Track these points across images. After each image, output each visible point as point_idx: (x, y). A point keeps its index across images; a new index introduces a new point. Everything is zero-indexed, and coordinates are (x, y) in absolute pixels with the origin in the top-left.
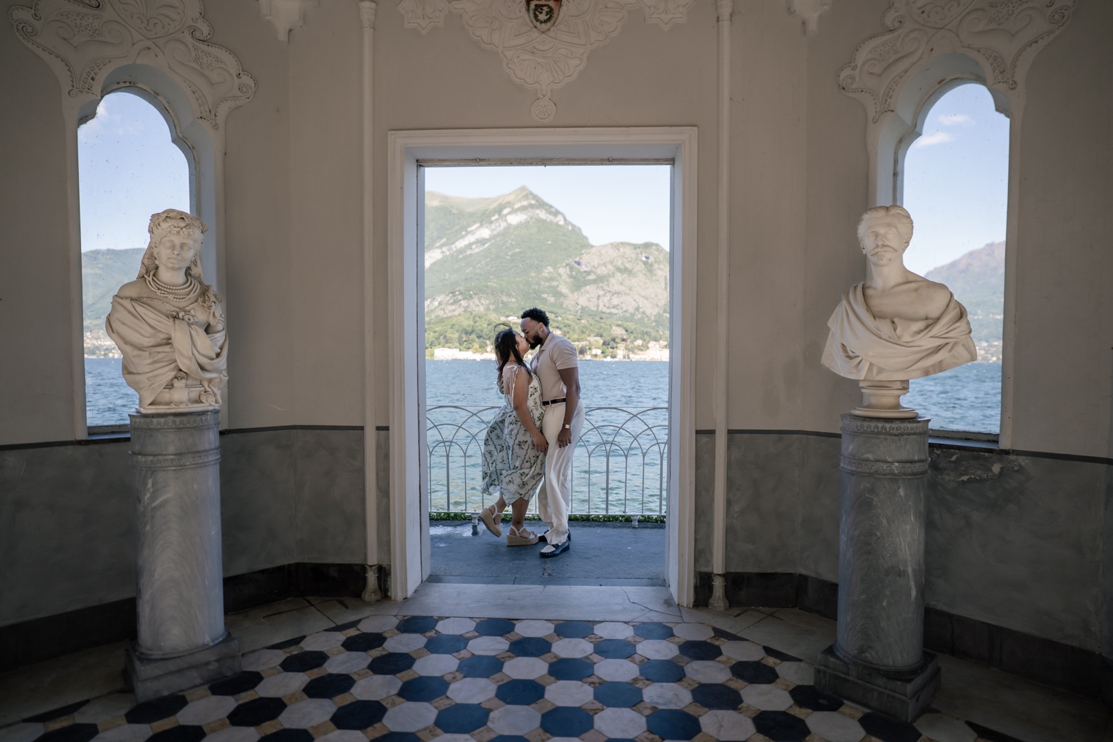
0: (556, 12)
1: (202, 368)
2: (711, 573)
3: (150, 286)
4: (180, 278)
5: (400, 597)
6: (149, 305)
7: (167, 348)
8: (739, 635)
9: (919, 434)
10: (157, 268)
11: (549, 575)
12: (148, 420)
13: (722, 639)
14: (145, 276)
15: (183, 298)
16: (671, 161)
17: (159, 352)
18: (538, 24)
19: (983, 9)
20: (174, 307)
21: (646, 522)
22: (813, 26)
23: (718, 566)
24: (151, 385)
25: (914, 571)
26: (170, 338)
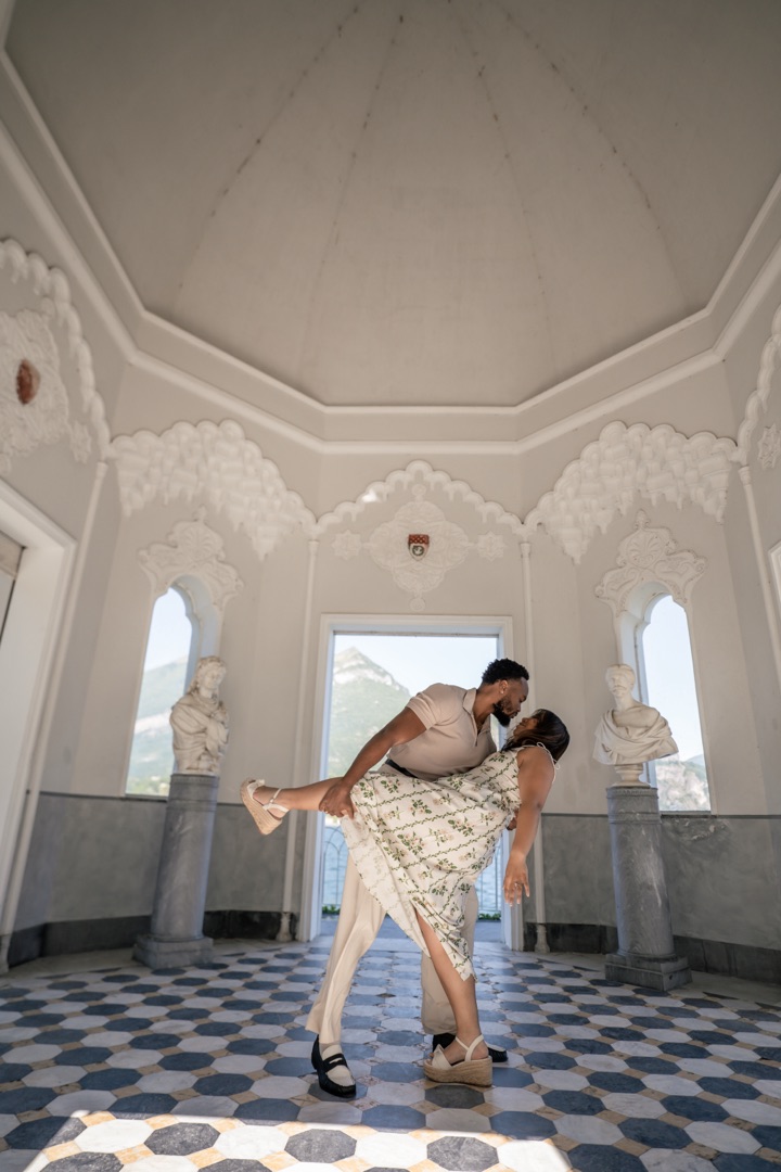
0: (426, 550)
2: (536, 923)
5: (305, 939)
6: (196, 709)
7: (203, 735)
16: (497, 636)
17: (198, 737)
18: (415, 556)
19: (665, 561)
20: (208, 710)
21: (485, 918)
22: (578, 561)
23: (540, 918)
25: (658, 886)
26: (206, 729)
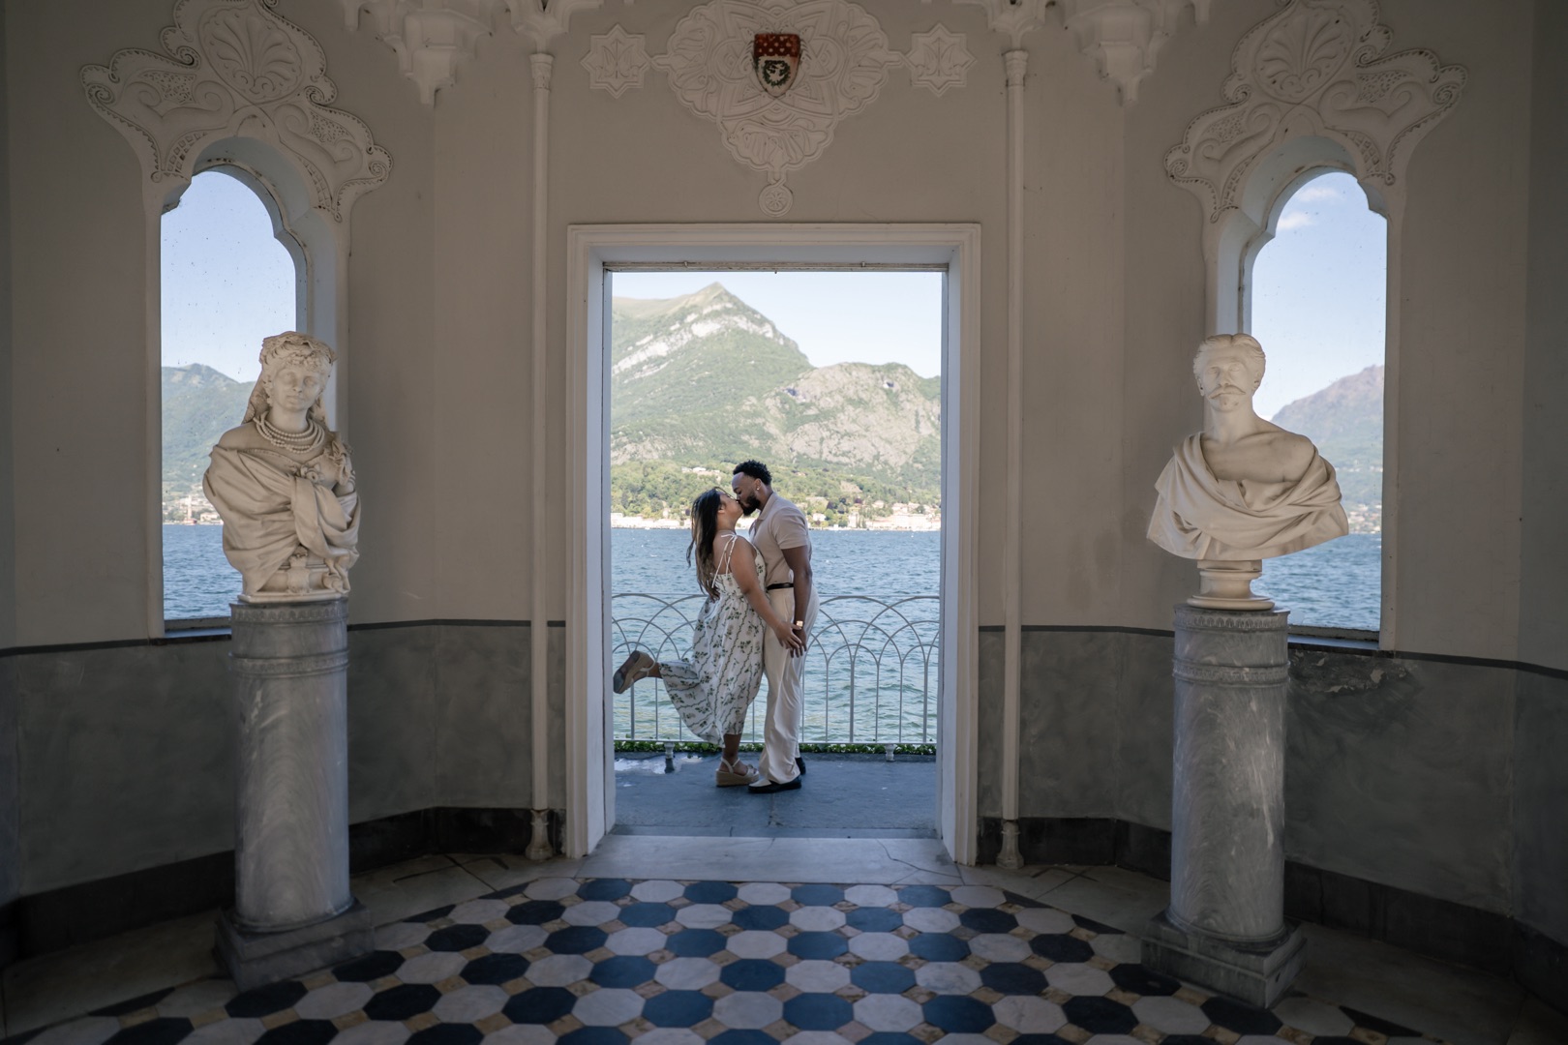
0: (792, 70)
1: (330, 543)
2: (1000, 819)
3: (262, 433)
4: (300, 422)
5: (578, 853)
6: (261, 459)
7: (284, 516)
8: (1039, 900)
9: (1276, 630)
10: (269, 409)
11: (778, 824)
12: (258, 611)
13: (1017, 906)
14: (254, 419)
15: (305, 449)
16: (945, 267)
17: (274, 521)
18: (769, 87)
19: (1350, 82)
20: (293, 460)
21: (905, 753)
22: (1131, 94)
23: (1009, 809)
24: (262, 565)
25: (1271, 809)
26: (289, 503)
